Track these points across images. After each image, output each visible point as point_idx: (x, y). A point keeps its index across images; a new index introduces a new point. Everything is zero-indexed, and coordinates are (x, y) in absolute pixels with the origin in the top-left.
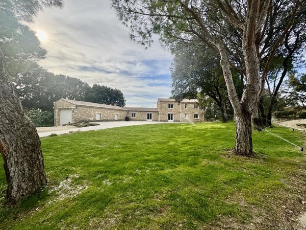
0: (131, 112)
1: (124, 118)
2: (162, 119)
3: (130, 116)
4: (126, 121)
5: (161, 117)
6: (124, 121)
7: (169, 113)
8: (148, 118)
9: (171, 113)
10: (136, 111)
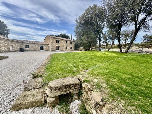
0: (25, 44)
1: (18, 48)
2: (53, 50)
3: (24, 47)
4: (21, 51)
5: (52, 48)
6: (19, 51)
7: (57, 46)
8: (41, 49)
9: (58, 46)
10: (30, 43)
